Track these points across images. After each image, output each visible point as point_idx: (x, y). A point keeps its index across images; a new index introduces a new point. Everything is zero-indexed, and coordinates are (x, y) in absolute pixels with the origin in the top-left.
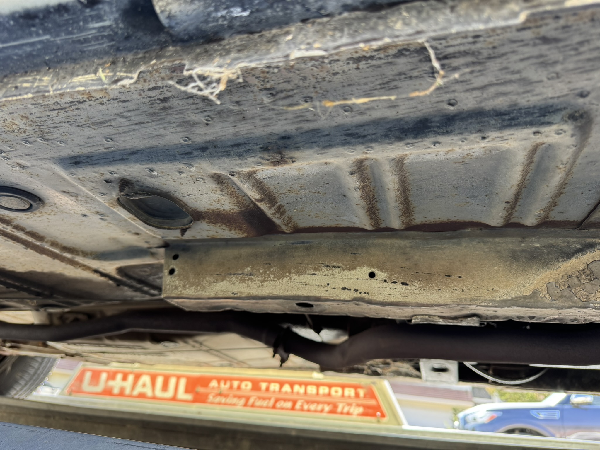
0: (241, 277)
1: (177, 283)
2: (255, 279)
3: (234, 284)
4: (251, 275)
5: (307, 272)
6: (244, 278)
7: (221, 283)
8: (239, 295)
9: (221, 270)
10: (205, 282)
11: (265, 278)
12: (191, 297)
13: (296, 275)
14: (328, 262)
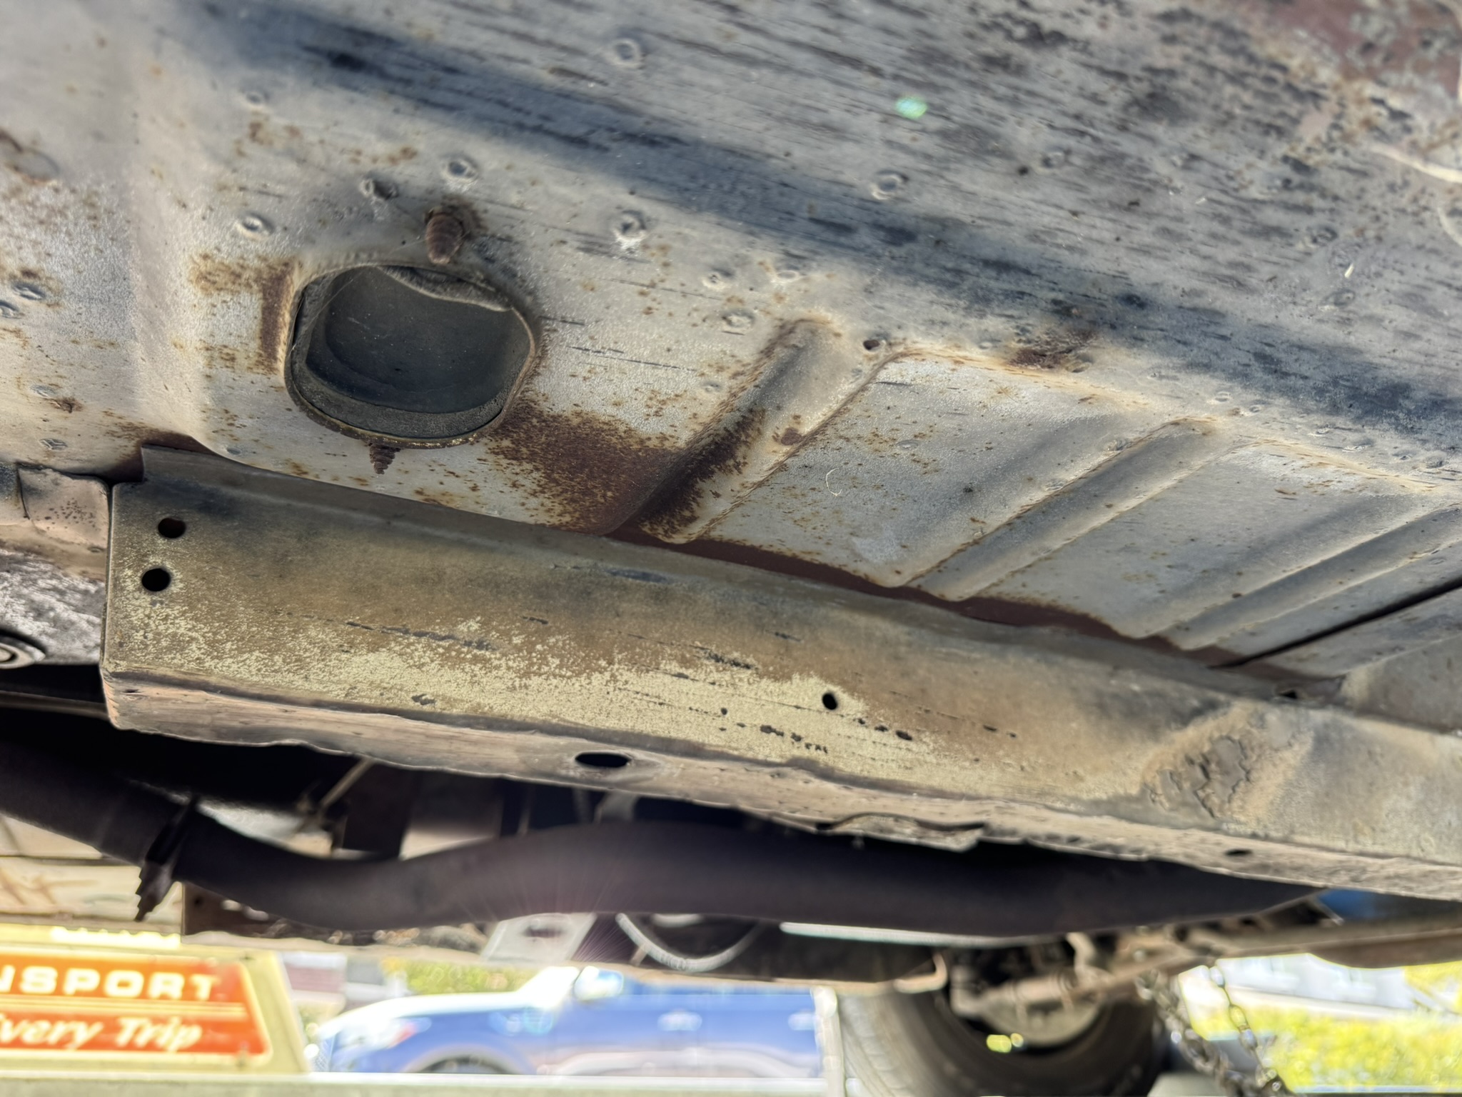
0: (448, 649)
1: (183, 626)
2: (496, 663)
3: (421, 666)
4: (480, 646)
5: (662, 666)
6: (459, 652)
7: (371, 657)
8: (439, 706)
9: (368, 611)
10: (304, 644)
11: (532, 664)
12: (243, 688)
13: (629, 670)
14: (717, 647)
